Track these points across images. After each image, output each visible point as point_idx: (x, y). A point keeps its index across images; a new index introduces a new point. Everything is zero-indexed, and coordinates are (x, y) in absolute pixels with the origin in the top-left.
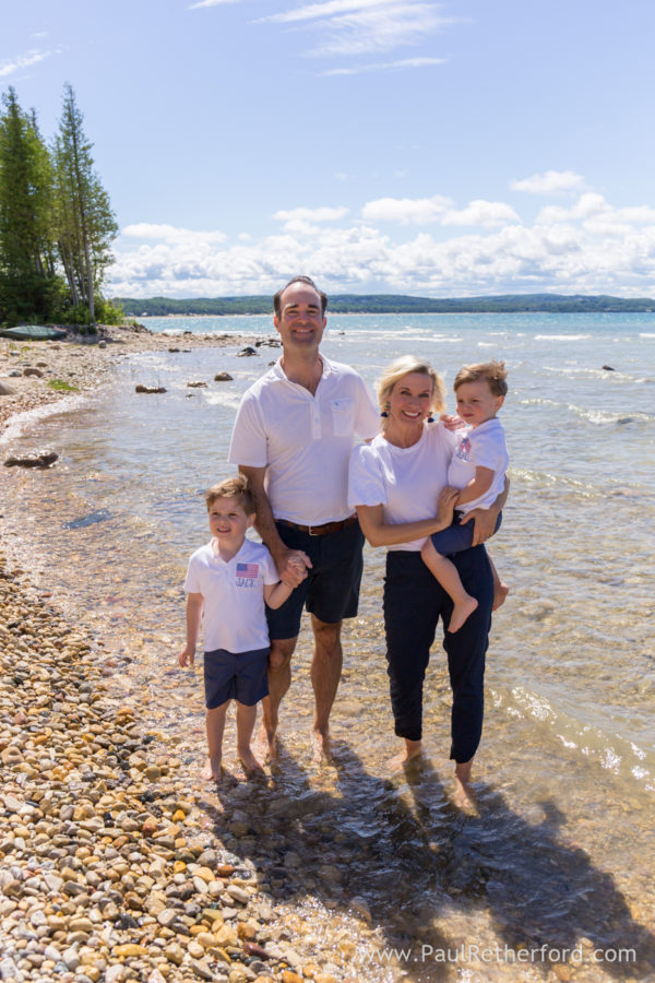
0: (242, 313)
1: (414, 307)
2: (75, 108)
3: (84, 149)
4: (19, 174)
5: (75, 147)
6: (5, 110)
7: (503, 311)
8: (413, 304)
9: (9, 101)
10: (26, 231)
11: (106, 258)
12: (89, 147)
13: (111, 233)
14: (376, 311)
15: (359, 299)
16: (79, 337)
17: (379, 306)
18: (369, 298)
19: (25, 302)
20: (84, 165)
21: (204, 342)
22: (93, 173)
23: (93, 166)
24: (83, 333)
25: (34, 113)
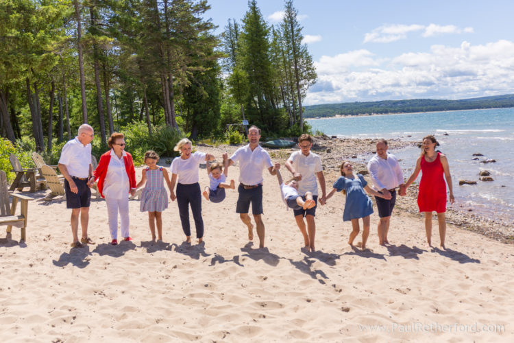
0: (313, 117)
1: (436, 107)
7: (503, 106)
8: (435, 105)
9: (252, 5)
14: (408, 111)
15: (395, 103)
17: (411, 108)
18: (403, 102)
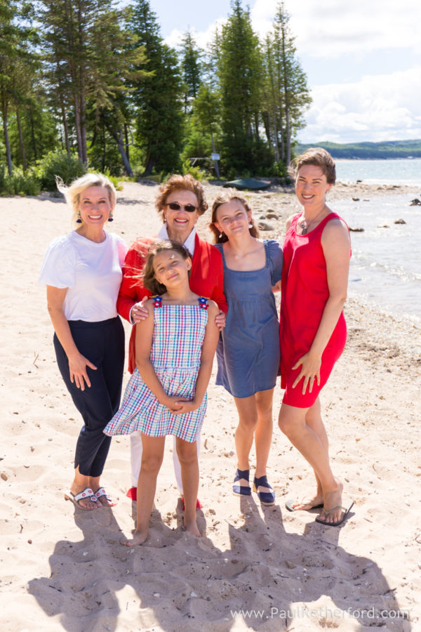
2: (285, 9)
3: (291, 40)
4: (240, 61)
5: (284, 38)
6: (232, 12)
9: (235, 6)
10: (243, 105)
11: (299, 123)
12: (294, 38)
13: (307, 104)
16: (280, 189)
19: (239, 160)
20: (290, 52)
21: (377, 192)
22: (295, 59)
23: (296, 53)
24: (282, 185)
25: (249, 9)
